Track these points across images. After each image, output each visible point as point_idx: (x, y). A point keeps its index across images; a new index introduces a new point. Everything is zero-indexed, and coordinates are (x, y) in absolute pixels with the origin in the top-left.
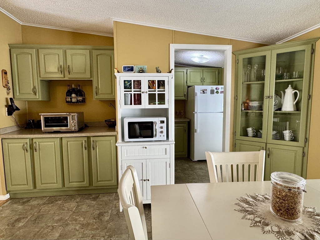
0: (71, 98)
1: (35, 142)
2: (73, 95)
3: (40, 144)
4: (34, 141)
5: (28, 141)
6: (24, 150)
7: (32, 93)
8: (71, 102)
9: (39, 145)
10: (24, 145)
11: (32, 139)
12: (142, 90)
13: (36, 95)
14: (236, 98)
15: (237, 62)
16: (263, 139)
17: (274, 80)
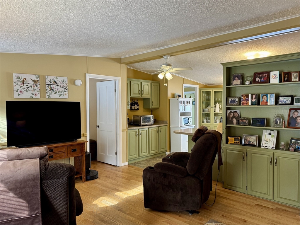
0: (134, 107)
2: (136, 106)
3: (142, 132)
8: (134, 109)
10: (136, 133)
14: (200, 107)
15: (200, 92)
16: (211, 124)
17: (213, 101)
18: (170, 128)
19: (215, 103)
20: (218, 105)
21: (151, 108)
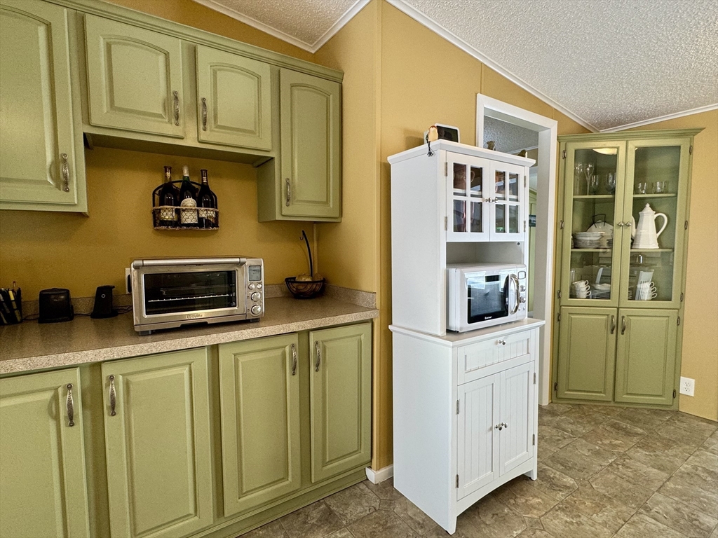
0: (178, 212)
1: (111, 378)
2: (189, 202)
3: (132, 378)
4: (107, 371)
5: (75, 377)
6: (56, 418)
7: (49, 180)
8: (177, 223)
9: (127, 385)
10: (55, 398)
11: (96, 366)
12: (486, 195)
13: (67, 190)
14: (560, 226)
15: (562, 155)
16: (613, 301)
17: (630, 195)
18: (388, 336)
19: (638, 206)
20: (648, 215)
21: (278, 217)
